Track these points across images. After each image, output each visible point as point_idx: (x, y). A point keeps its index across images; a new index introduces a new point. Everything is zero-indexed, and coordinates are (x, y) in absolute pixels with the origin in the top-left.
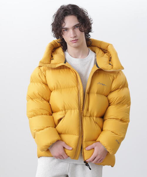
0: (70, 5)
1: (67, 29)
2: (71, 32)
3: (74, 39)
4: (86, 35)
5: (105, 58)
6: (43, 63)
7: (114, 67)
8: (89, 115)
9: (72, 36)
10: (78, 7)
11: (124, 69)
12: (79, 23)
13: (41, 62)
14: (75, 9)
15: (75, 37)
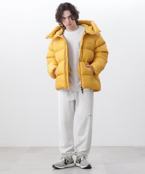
0: (66, 3)
1: (65, 18)
2: (67, 20)
3: (69, 24)
4: (76, 21)
5: (90, 27)
6: (49, 36)
7: (95, 31)
8: (83, 60)
9: (68, 22)
10: (71, 5)
11: (101, 32)
12: (71, 14)
13: (47, 36)
14: (69, 6)
15: (69, 23)
